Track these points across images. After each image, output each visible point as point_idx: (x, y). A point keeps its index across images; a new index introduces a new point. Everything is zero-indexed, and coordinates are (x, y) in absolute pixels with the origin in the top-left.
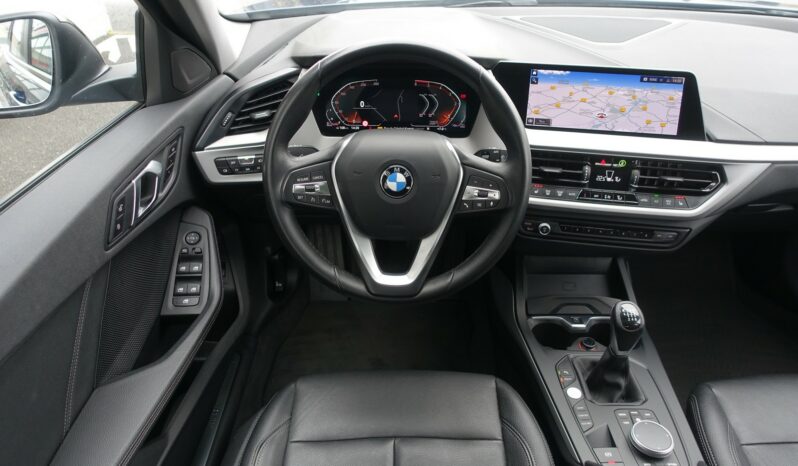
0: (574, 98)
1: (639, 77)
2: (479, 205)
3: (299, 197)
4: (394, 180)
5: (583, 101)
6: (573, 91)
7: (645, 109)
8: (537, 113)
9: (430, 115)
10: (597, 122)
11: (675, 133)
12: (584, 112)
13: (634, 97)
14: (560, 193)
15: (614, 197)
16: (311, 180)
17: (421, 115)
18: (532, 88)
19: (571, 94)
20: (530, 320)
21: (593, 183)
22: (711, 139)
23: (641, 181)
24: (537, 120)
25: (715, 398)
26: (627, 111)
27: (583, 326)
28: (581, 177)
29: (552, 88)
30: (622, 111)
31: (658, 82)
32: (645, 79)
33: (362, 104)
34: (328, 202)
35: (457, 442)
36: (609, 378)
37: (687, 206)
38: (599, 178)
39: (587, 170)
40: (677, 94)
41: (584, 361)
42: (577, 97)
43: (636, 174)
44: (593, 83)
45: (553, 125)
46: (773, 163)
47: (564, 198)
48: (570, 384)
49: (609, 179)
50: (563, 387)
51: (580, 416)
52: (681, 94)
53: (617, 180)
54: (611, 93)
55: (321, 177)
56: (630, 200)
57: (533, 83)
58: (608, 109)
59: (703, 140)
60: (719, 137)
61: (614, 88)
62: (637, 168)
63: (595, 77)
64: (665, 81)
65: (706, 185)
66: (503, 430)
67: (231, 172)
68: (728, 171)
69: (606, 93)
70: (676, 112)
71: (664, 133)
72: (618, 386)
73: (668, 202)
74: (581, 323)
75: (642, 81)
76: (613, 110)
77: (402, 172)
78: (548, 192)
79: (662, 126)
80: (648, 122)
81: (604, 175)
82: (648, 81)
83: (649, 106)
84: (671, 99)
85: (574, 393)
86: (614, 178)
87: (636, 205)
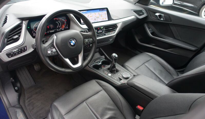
1: (99, 10)
3: (50, 54)
4: (72, 42)
5: (91, 17)
7: (102, 16)
9: (60, 27)
10: (95, 21)
11: (108, 20)
12: (92, 19)
13: (99, 14)
15: (102, 35)
16: (51, 49)
17: (57, 27)
19: (88, 16)
20: (91, 66)
22: (113, 20)
23: (106, 31)
27: (101, 63)
30: (98, 17)
34: (56, 53)
35: (96, 94)
36: (113, 69)
37: (114, 33)
38: (98, 32)
41: (106, 69)
44: (92, 12)
46: (123, 22)
48: (108, 74)
49: (100, 32)
50: (107, 75)
51: (114, 78)
56: (105, 35)
58: (96, 17)
60: (114, 19)
61: (96, 13)
62: (104, 28)
63: (92, 11)
64: (103, 10)
65: (115, 29)
66: (102, 88)
67: (12, 56)
68: (117, 25)
69: (94, 14)
70: (107, 16)
71: (106, 20)
72: (115, 70)
73: (111, 33)
74: (100, 63)
76: (97, 18)
77: (73, 40)
80: (103, 19)
82: (101, 10)
83: (102, 15)
84: (105, 13)
85: (110, 75)
87: (106, 35)
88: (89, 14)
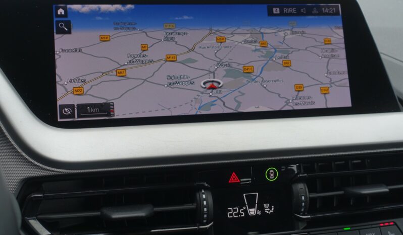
0: (151, 54)
5: (171, 59)
7: (287, 65)
8: (78, 92)
10: (206, 99)
11: (348, 104)
12: (175, 82)
13: (264, 45)
18: (61, 42)
19: (144, 48)
21: (223, 226)
23: (312, 206)
24: (82, 108)
26: (257, 72)
28: (194, 216)
29: (104, 39)
30: (248, 72)
31: (299, 14)
32: (276, 10)
38: (233, 213)
39: (206, 198)
42: (157, 52)
43: (302, 192)
45: (118, 114)
49: (252, 212)
52: (341, 32)
53: (268, 209)
54: (221, 40)
57: (61, 32)
58: (221, 71)
61: (225, 31)
62: (301, 180)
64: (309, 13)
69: (212, 40)
70: (341, 64)
71: (331, 105)
75: (271, 13)
79: (325, 92)
80: (299, 88)
81: (241, 205)
82: (282, 14)
84: (328, 42)
86: (261, 208)
88: (159, 34)
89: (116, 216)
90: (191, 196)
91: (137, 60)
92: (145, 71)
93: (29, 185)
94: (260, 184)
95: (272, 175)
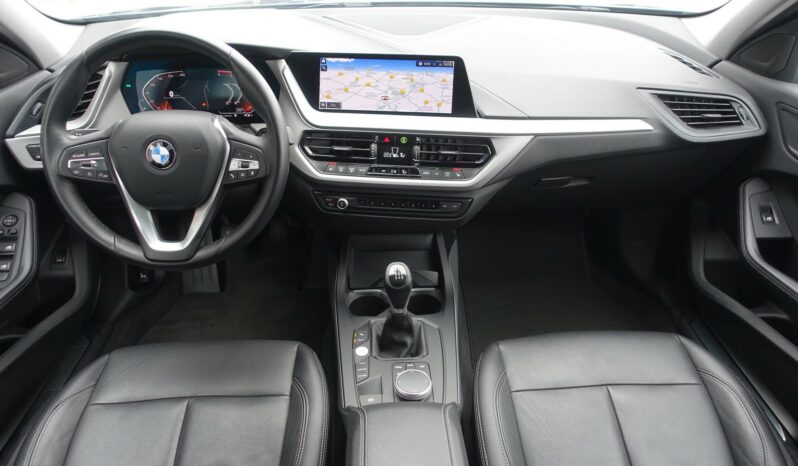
0: (359, 83)
1: (414, 62)
2: (243, 175)
3: (76, 172)
5: (368, 85)
6: (357, 75)
7: (422, 91)
8: (328, 97)
9: (236, 103)
10: (382, 104)
11: (450, 112)
12: (369, 95)
13: (412, 80)
14: (352, 169)
15: (399, 171)
16: (87, 157)
17: (227, 103)
18: (322, 74)
19: (357, 79)
20: (350, 294)
21: (381, 159)
22: (481, 117)
23: (422, 156)
24: (329, 104)
25: (500, 354)
26: (407, 93)
28: (368, 154)
29: (340, 74)
30: (402, 93)
31: (432, 66)
32: (420, 64)
33: (171, 94)
34: (106, 176)
37: (464, 177)
38: (386, 155)
39: (374, 147)
40: (448, 76)
42: (363, 81)
43: (417, 149)
44: (376, 69)
45: (343, 108)
46: (536, 135)
47: (356, 174)
48: (361, 344)
49: (395, 156)
50: (354, 346)
51: (360, 370)
52: (452, 76)
53: (402, 155)
54: (392, 77)
55: (98, 154)
56: (414, 174)
57: (323, 70)
58: (390, 92)
59: (475, 116)
60: (487, 114)
61: (395, 72)
62: (418, 144)
63: (377, 63)
64: (437, 65)
65: (479, 158)
66: (292, 387)
68: (495, 143)
69: (387, 77)
70: (449, 92)
71: (440, 112)
73: (447, 174)
75: (417, 65)
76: (394, 93)
77: (165, 145)
78: (341, 169)
79: (439, 105)
80: (426, 103)
81: (390, 152)
82: (423, 65)
83: (425, 87)
84: (444, 81)
85: (362, 351)
86: (399, 154)
87: (419, 178)
88: (364, 72)
89: (336, 148)
90: (369, 147)
91: (354, 84)
92: (356, 90)
93: (306, 133)
94: (399, 144)
95: (404, 140)
